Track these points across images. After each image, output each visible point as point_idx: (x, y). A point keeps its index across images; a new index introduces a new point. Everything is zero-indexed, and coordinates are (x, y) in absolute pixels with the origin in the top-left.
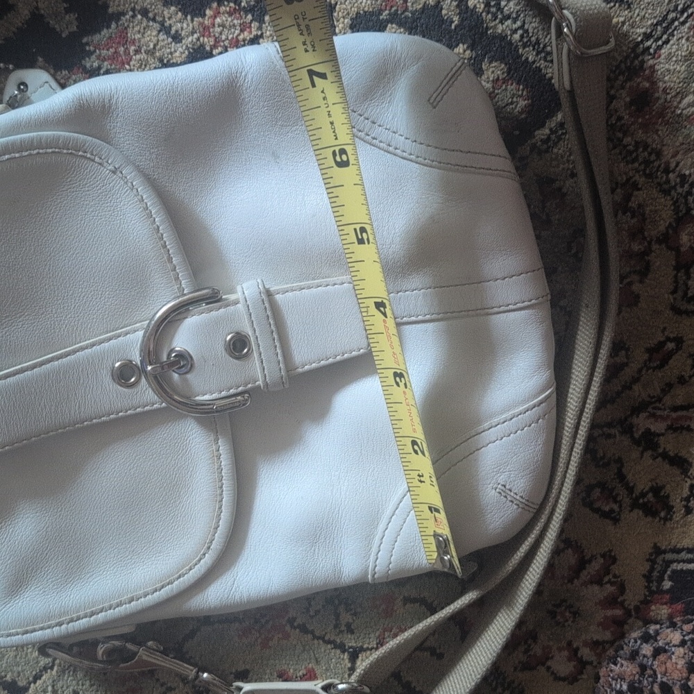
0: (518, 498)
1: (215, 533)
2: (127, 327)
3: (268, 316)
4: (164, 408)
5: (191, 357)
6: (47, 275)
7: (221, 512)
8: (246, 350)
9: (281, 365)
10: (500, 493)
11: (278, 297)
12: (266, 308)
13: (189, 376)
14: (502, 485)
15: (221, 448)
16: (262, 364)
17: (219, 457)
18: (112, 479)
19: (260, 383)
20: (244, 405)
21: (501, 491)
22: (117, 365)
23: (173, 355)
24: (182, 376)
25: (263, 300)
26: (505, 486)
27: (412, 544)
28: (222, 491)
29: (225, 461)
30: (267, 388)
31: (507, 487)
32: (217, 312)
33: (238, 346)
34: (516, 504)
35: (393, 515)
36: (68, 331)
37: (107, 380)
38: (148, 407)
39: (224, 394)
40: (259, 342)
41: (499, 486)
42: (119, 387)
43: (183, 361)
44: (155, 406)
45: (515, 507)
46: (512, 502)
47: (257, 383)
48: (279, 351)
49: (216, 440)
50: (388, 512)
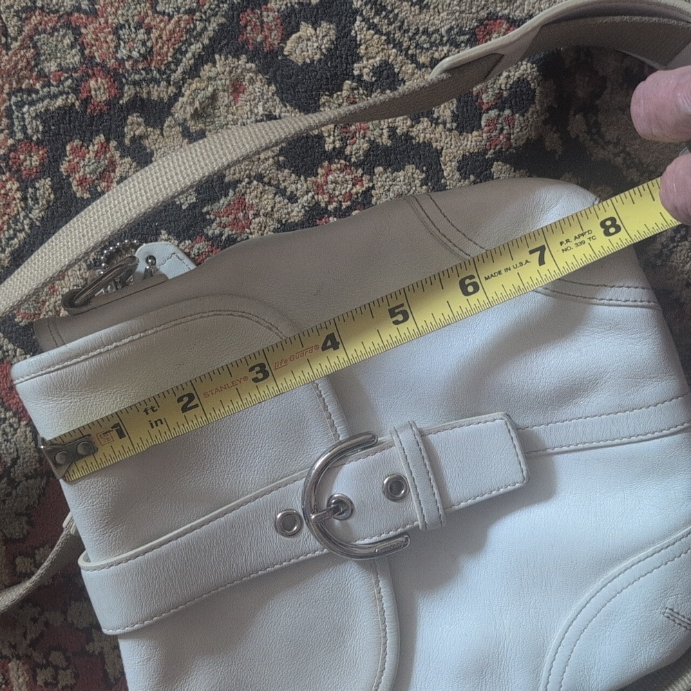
0: (686, 620)
1: (382, 676)
2: (286, 477)
3: (423, 457)
4: (325, 554)
5: (351, 502)
6: (210, 432)
7: (386, 654)
8: (403, 492)
9: (438, 505)
10: (668, 617)
11: (432, 437)
12: (420, 450)
13: (349, 521)
14: (670, 609)
15: (382, 591)
16: (420, 504)
17: (380, 599)
19: (419, 522)
20: (404, 546)
21: (669, 615)
22: (279, 516)
23: (333, 501)
24: (344, 522)
25: (417, 442)
26: (672, 610)
27: (582, 673)
28: (386, 634)
29: (387, 603)
30: (426, 528)
31: (675, 610)
32: (373, 457)
33: (396, 488)
34: (683, 627)
35: (559, 646)
36: (231, 485)
37: (270, 530)
38: (310, 555)
39: (383, 536)
40: (416, 483)
41: (667, 610)
42: (282, 537)
43: (342, 507)
44: (317, 553)
45: (684, 629)
46: (680, 624)
47: (415, 523)
48: (436, 491)
49: (377, 582)
50: (554, 643)
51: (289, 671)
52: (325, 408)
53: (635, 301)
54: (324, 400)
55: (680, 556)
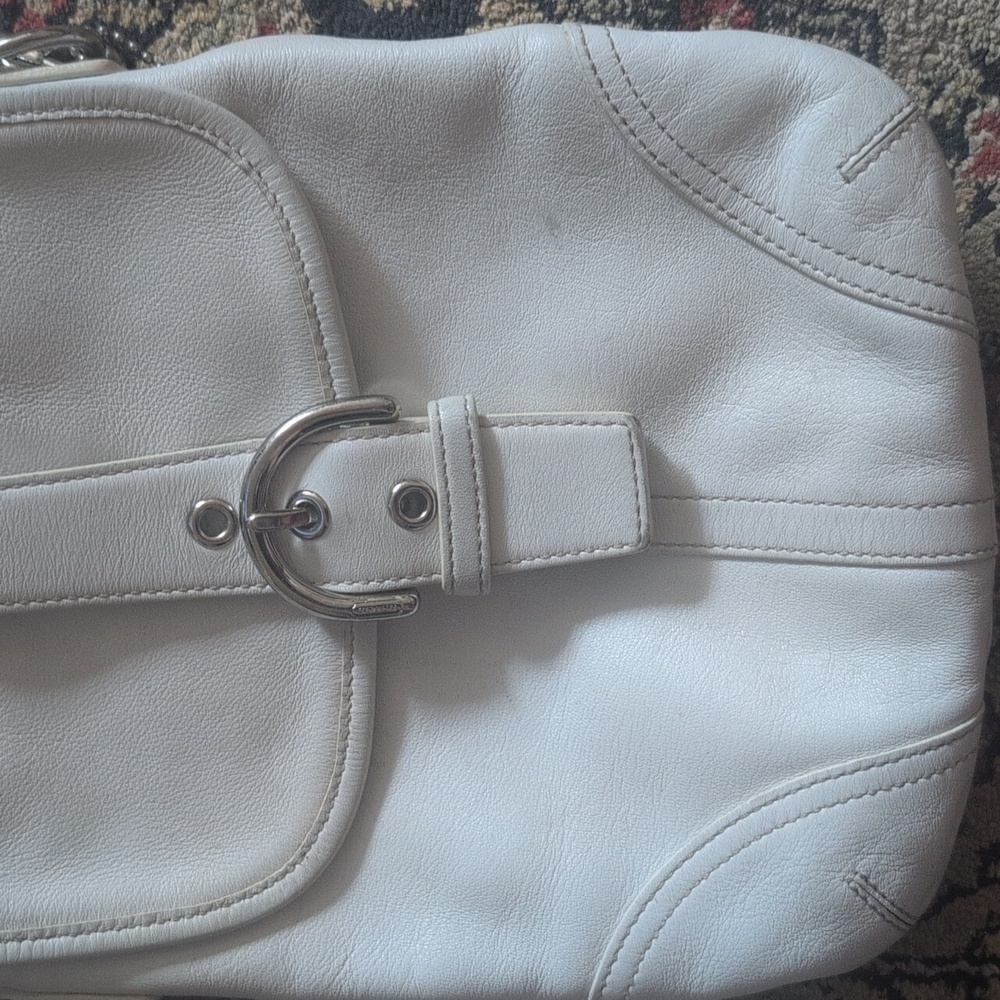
0: (886, 903)
1: (319, 831)
2: (229, 442)
3: (473, 460)
4: (267, 595)
5: (327, 511)
6: (107, 328)
7: (336, 795)
8: (424, 514)
9: (482, 551)
10: (856, 890)
11: (497, 430)
12: (472, 446)
13: (320, 544)
14: (862, 877)
15: (354, 682)
16: (450, 543)
17: (348, 697)
18: (157, 703)
19: (442, 577)
20: (406, 612)
21: (857, 886)
22: (199, 505)
23: (298, 502)
24: (309, 543)
25: (469, 432)
26: (866, 879)
28: (344, 759)
29: (357, 705)
30: (452, 588)
31: (871, 881)
32: (384, 440)
33: (412, 505)
34: (879, 913)
36: (127, 431)
37: (178, 529)
38: (240, 589)
39: (373, 585)
40: (451, 503)
41: (857, 877)
42: (196, 544)
43: (312, 517)
44: (252, 588)
45: (878, 918)
46: (874, 908)
47: (435, 576)
48: (482, 525)
49: (349, 666)
51: (160, 781)
52: (319, 339)
53: (931, 309)
54: (319, 324)
55: (903, 785)
